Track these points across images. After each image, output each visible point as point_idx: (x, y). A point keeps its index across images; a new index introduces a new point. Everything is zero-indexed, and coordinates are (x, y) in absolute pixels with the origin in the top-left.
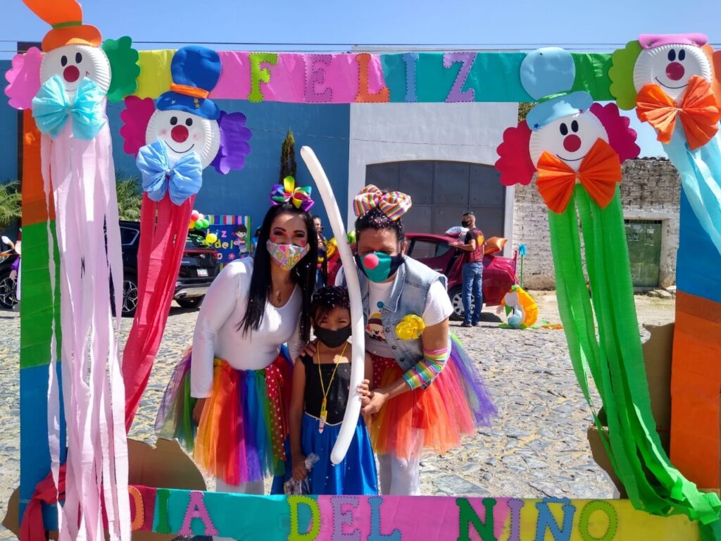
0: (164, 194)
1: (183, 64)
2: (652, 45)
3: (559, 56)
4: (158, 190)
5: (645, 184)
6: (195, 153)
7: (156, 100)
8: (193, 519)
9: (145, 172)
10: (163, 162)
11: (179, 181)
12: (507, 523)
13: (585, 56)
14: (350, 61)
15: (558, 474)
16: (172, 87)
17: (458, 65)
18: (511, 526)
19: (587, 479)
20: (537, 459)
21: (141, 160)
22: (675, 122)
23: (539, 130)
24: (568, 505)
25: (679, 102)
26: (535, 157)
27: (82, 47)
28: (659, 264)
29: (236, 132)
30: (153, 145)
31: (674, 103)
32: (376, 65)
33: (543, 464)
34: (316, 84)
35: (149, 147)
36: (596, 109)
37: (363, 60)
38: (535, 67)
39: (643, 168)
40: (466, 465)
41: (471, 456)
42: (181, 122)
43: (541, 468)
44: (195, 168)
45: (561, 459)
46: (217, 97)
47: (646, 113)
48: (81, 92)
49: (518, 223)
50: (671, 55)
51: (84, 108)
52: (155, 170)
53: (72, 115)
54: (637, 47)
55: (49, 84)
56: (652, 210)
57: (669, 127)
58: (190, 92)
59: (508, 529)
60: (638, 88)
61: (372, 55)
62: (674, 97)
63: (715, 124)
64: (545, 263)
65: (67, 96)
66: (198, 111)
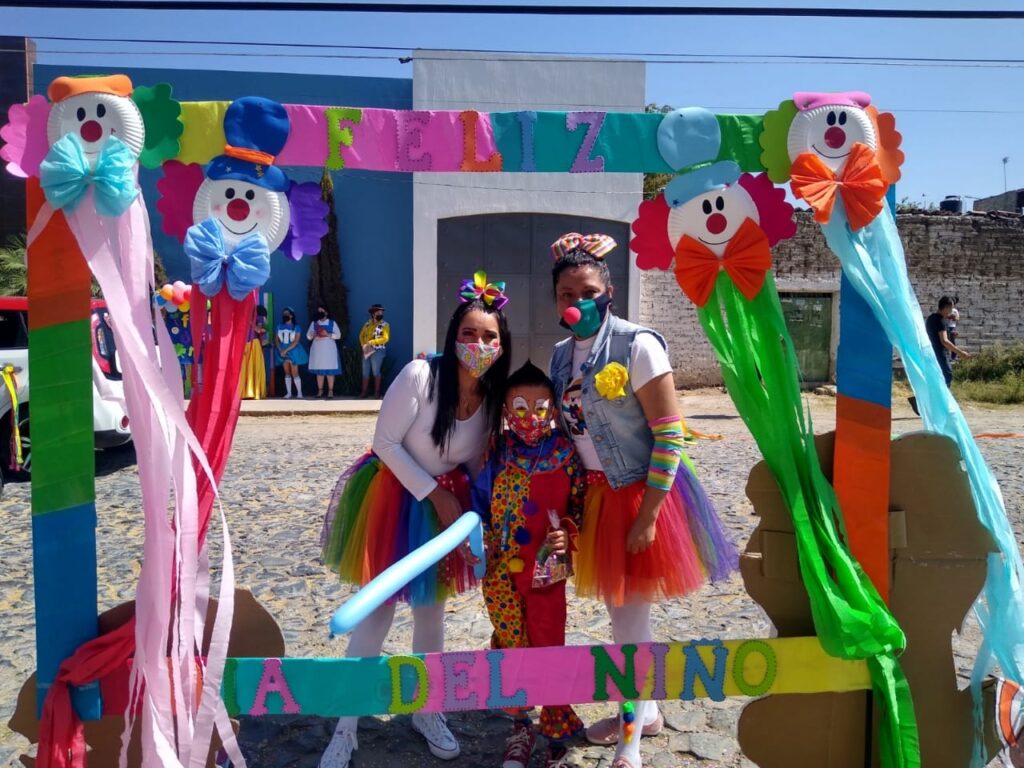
0: (220, 287)
1: (239, 120)
2: (810, 106)
3: (701, 118)
4: (213, 283)
5: (811, 245)
6: (259, 233)
7: (205, 166)
8: (268, 694)
9: (196, 259)
10: (219, 246)
11: (241, 270)
12: (650, 672)
13: (731, 118)
14: (453, 120)
15: (705, 623)
16: (226, 151)
17: (584, 127)
18: (655, 677)
19: (740, 627)
20: (679, 608)
21: (191, 244)
22: (834, 198)
23: (679, 208)
24: (719, 647)
25: (839, 174)
26: (674, 239)
27: (105, 96)
28: (828, 352)
29: (309, 206)
30: (204, 225)
31: (834, 175)
32: (484, 126)
33: (686, 613)
34: (412, 149)
35: (199, 228)
36: (746, 181)
37: (469, 120)
38: (675, 130)
39: (807, 223)
40: (592, 619)
41: (597, 608)
42: (240, 194)
43: (685, 618)
44: (262, 253)
45: (709, 606)
46: (286, 163)
47: (802, 189)
48: (106, 156)
49: (646, 299)
50: (831, 118)
51: (111, 175)
52: (209, 256)
53: (95, 185)
54: (791, 109)
55: (62, 144)
56: (820, 279)
57: (828, 205)
58: (250, 156)
59: (652, 680)
60: (793, 158)
61: (480, 113)
62: (834, 169)
63: (879, 200)
64: (682, 352)
65: (86, 159)
66: (261, 181)
